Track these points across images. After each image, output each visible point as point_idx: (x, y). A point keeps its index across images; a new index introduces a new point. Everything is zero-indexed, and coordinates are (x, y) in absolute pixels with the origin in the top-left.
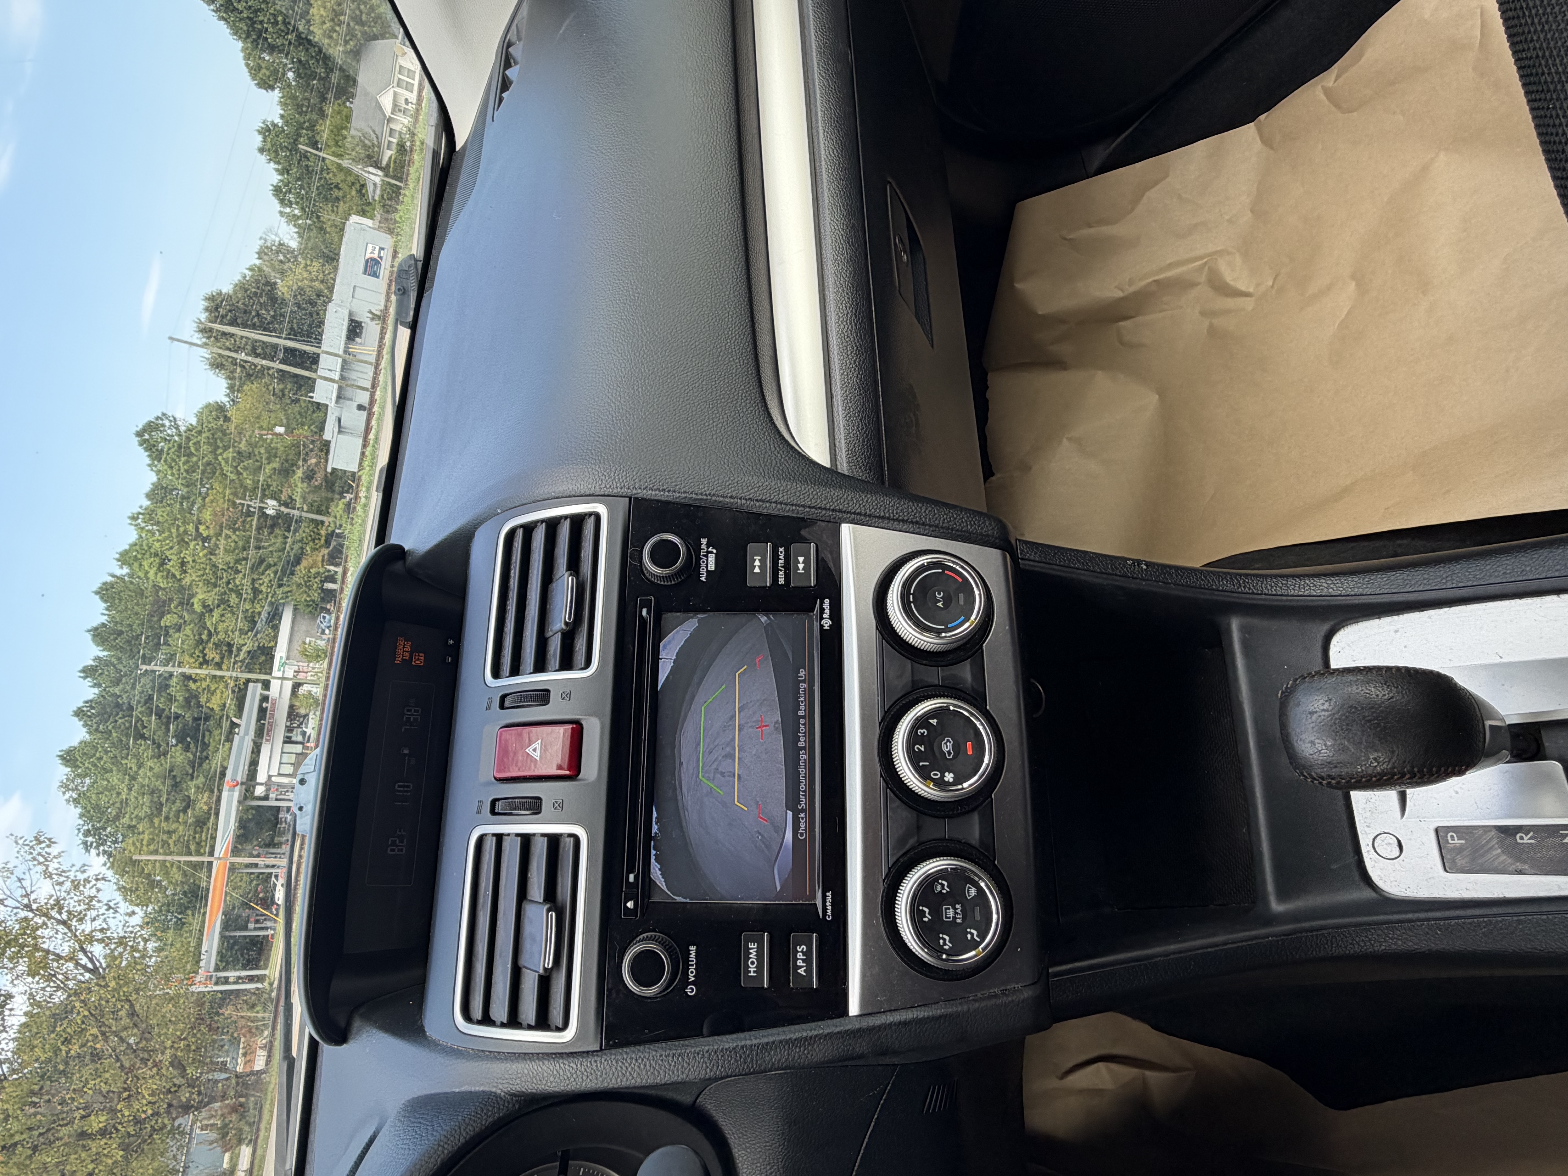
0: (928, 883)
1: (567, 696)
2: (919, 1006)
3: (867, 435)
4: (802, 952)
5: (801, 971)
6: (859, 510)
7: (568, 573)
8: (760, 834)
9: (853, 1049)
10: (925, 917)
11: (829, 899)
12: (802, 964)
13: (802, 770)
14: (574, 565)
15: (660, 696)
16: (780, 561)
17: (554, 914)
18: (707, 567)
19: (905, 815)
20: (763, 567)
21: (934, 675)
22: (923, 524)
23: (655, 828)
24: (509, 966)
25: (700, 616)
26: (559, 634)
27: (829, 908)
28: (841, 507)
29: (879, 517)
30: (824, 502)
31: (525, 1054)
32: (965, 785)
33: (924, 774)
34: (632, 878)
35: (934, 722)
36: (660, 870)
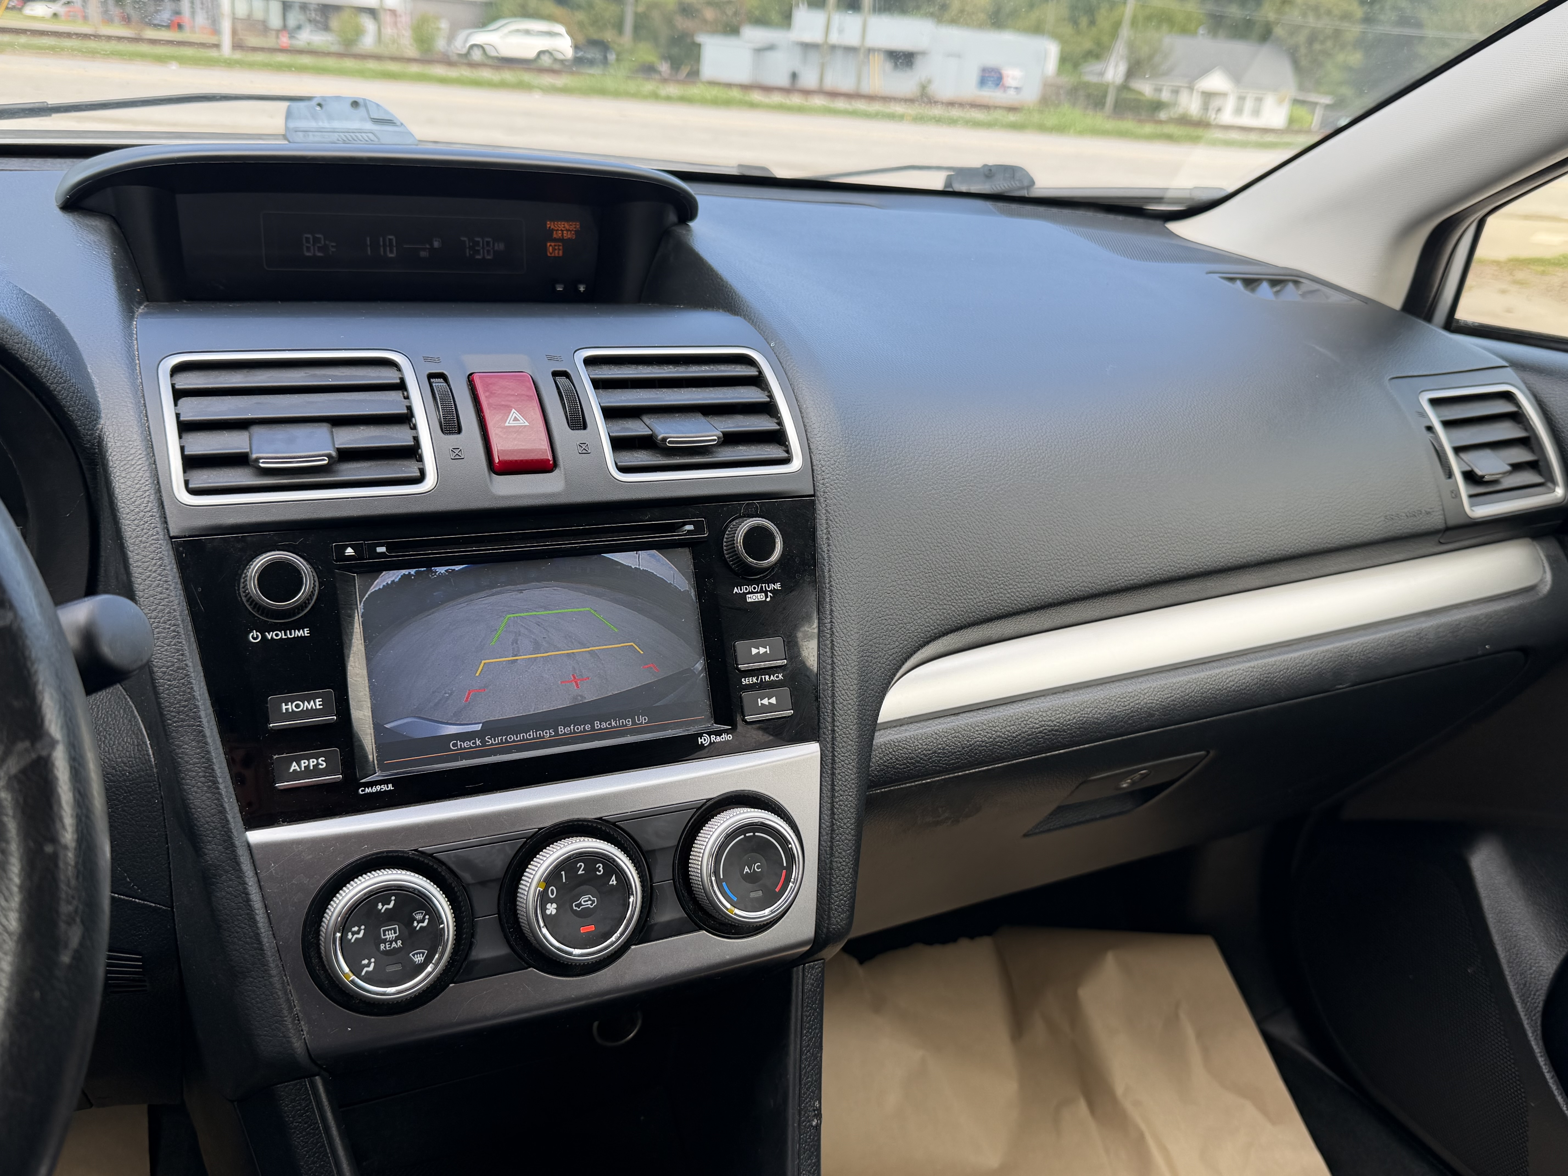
0: (422, 902)
1: (584, 449)
2: (268, 915)
3: (919, 762)
4: (318, 764)
5: (294, 766)
6: (837, 760)
7: (721, 435)
8: (451, 694)
9: (210, 842)
10: (383, 905)
11: (384, 788)
12: (303, 765)
13: (531, 734)
14: (730, 439)
15: (596, 556)
16: (767, 677)
17: (326, 462)
18: (749, 593)
19: (498, 863)
20: (759, 658)
21: (663, 874)
22: (832, 838)
23: (441, 570)
24: (250, 416)
25: (693, 593)
26: (650, 433)
27: (374, 790)
28: (838, 739)
29: (833, 785)
30: (841, 720)
31: (152, 448)
32: (545, 930)
33: (552, 877)
34: (381, 549)
35: (613, 881)
36: (393, 582)
